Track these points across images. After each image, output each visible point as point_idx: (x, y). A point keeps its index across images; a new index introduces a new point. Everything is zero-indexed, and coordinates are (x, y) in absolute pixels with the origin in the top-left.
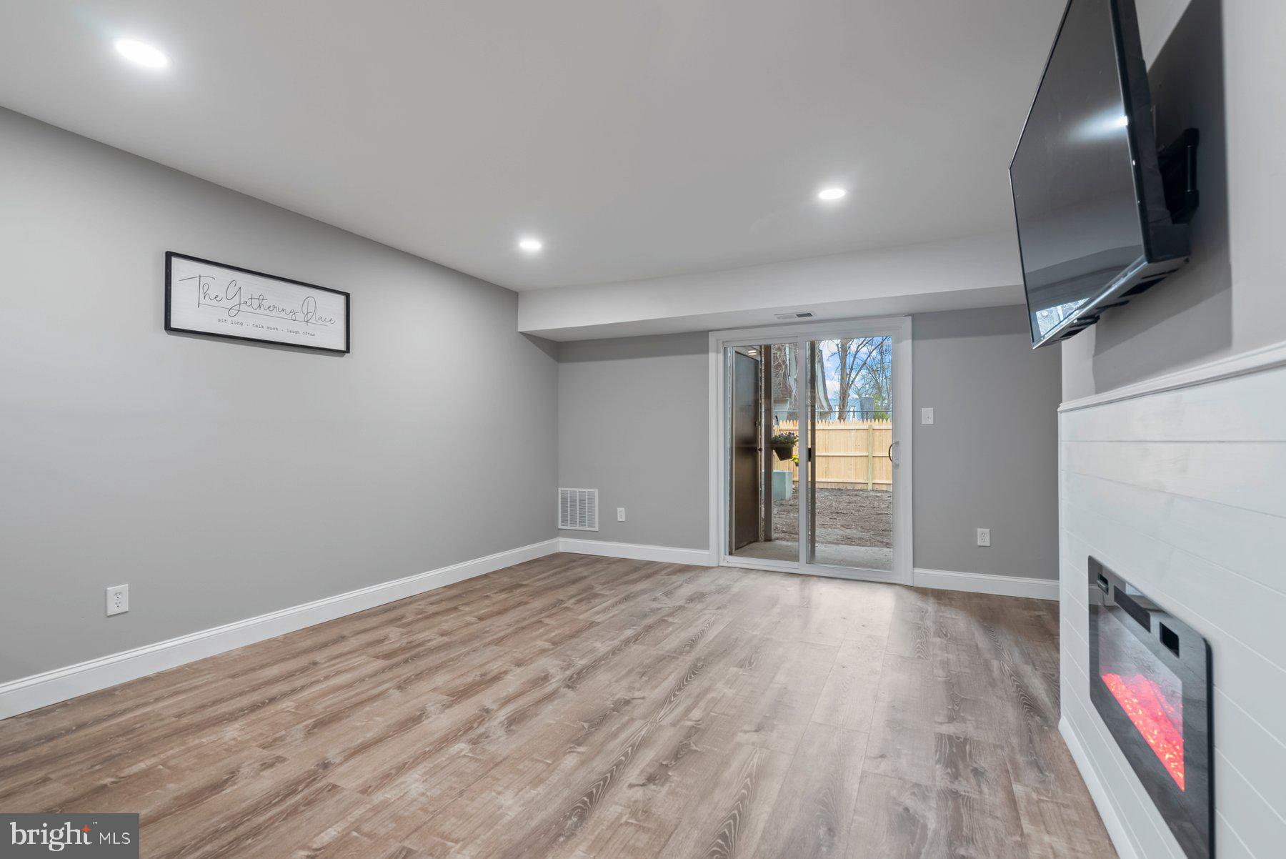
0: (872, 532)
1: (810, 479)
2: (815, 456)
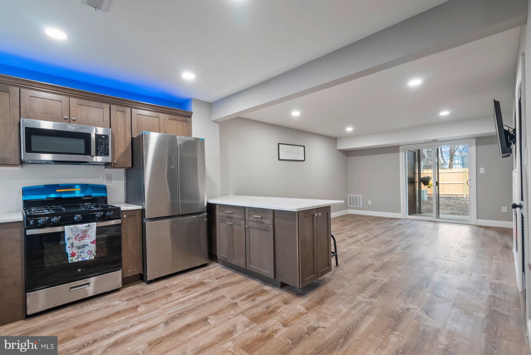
0: (464, 211)
1: (437, 193)
2: (439, 184)
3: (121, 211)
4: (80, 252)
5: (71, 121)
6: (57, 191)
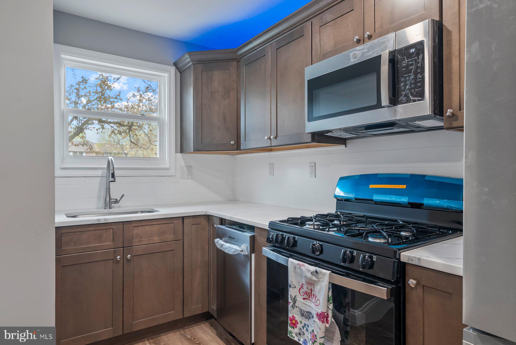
4: (303, 325)
5: (366, 39)
6: (371, 186)
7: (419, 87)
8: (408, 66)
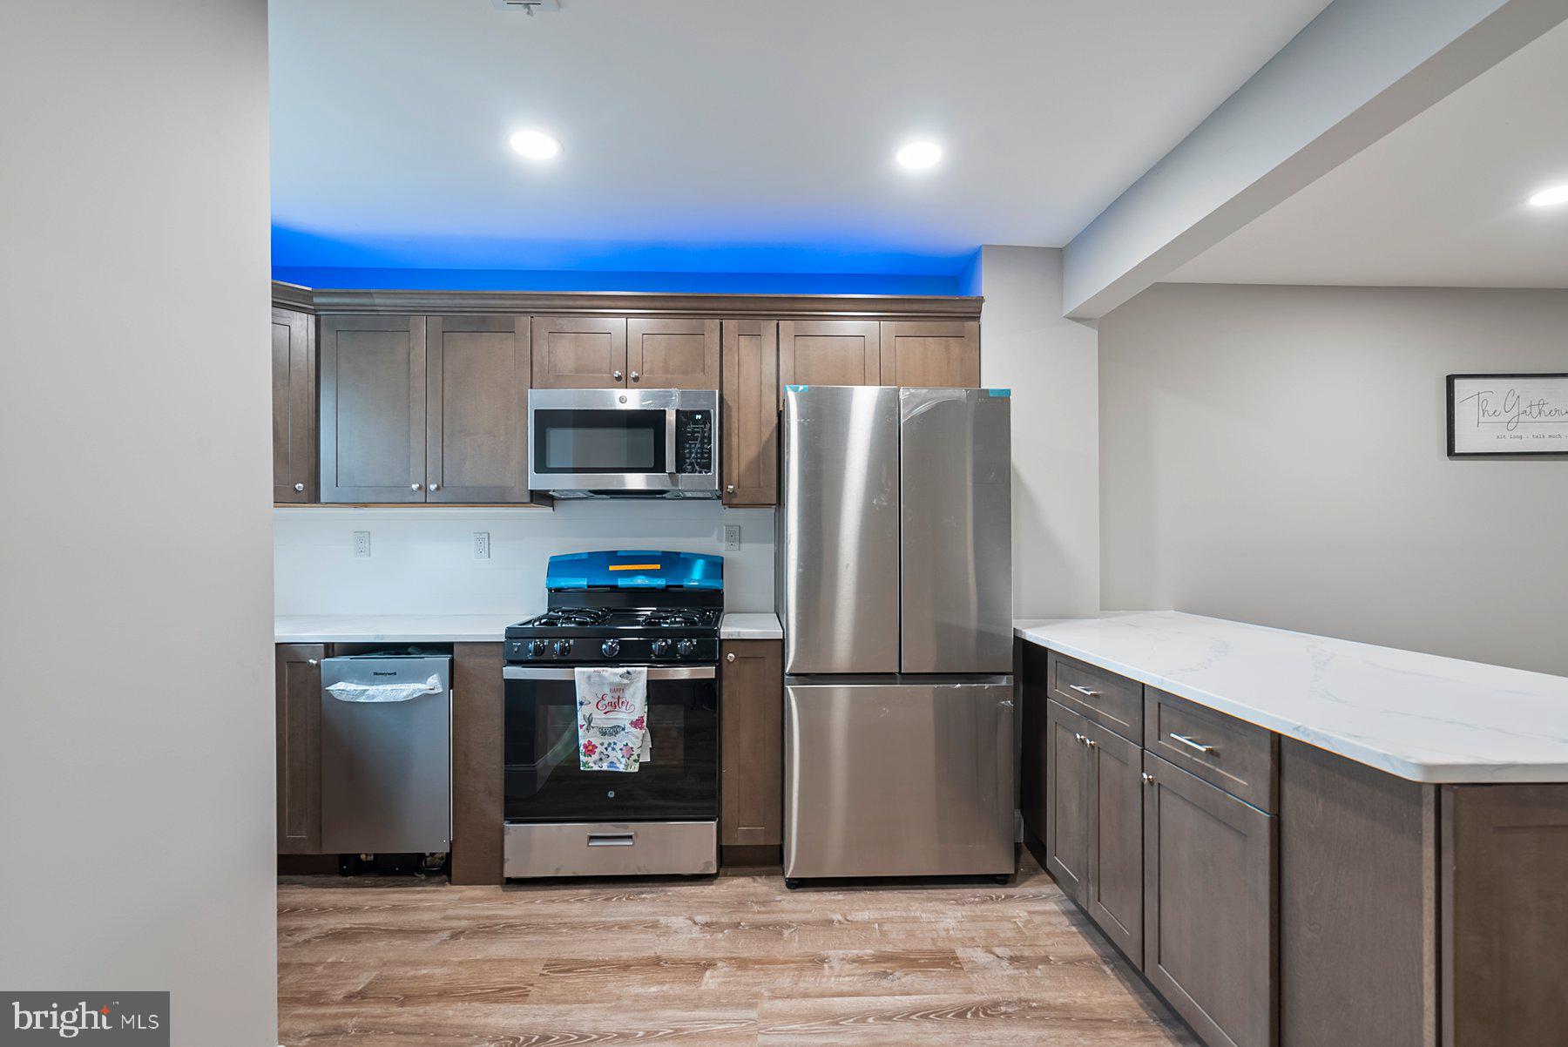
3: (721, 641)
4: (606, 746)
5: (631, 382)
6: (611, 568)
7: (706, 458)
8: (693, 432)
